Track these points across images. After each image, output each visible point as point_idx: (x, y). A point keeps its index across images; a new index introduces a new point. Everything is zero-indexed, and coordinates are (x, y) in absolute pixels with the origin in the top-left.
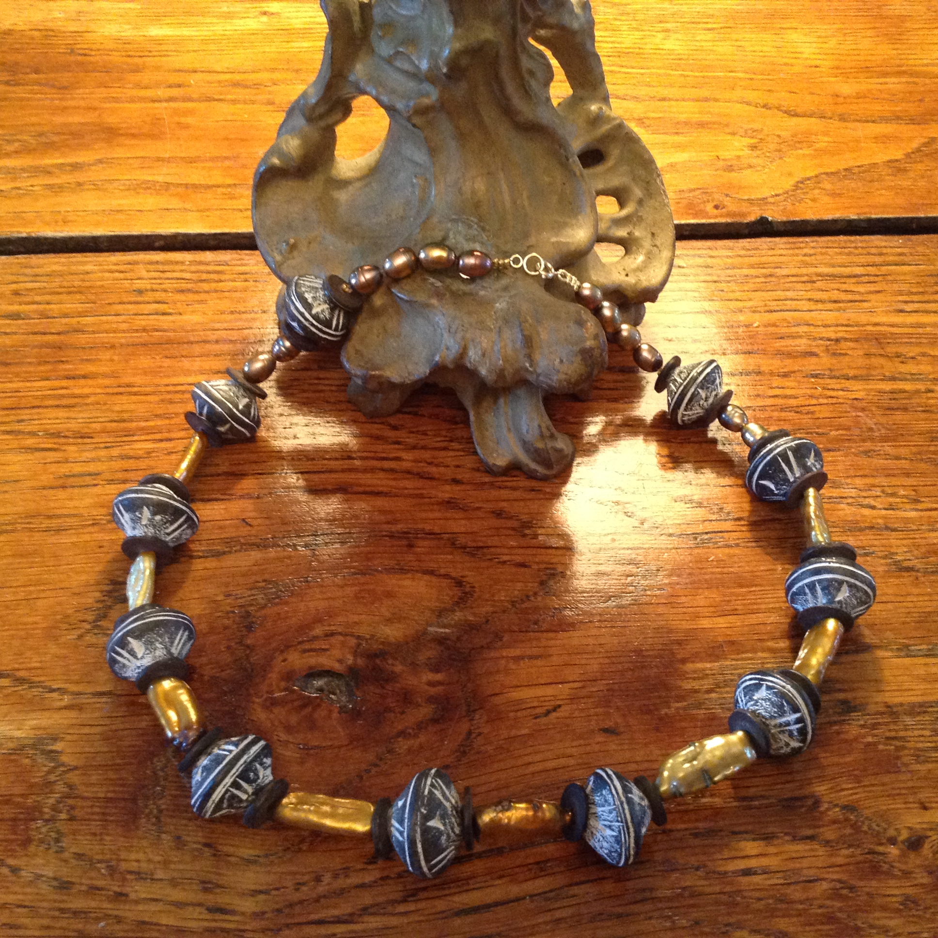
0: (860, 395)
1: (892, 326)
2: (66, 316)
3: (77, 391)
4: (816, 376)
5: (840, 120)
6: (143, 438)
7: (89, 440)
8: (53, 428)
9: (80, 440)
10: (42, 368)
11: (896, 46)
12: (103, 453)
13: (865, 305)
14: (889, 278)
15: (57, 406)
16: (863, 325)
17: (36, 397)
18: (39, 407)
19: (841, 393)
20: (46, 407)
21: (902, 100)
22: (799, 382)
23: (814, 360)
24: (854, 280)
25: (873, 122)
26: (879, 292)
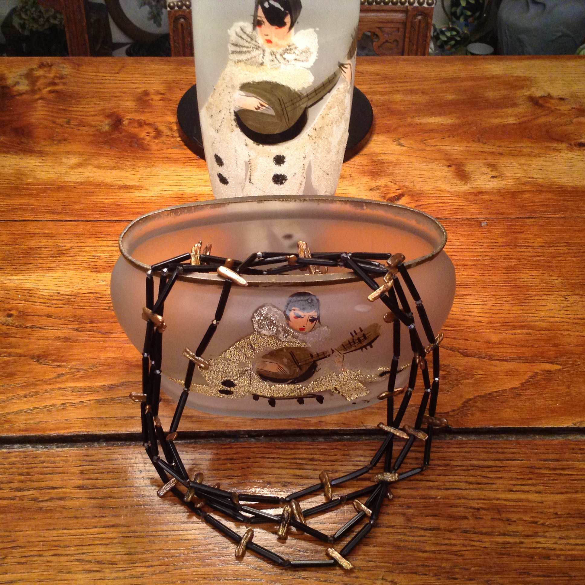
0: (487, 545)
1: (506, 500)
2: (105, 487)
3: (110, 535)
4: (466, 532)
5: (489, 359)
6: (140, 565)
7: (115, 566)
8: (99, 558)
9: (111, 566)
10: (93, 520)
11: (522, 308)
12: (121, 574)
13: (494, 486)
14: (507, 468)
15: (100, 544)
16: (491, 500)
17: (90, 539)
18: (92, 545)
19: (478, 543)
20: (96, 545)
21: (522, 346)
22: (458, 535)
23: (466, 521)
24: (489, 469)
25: (506, 361)
26: (501, 478)
